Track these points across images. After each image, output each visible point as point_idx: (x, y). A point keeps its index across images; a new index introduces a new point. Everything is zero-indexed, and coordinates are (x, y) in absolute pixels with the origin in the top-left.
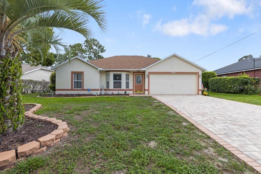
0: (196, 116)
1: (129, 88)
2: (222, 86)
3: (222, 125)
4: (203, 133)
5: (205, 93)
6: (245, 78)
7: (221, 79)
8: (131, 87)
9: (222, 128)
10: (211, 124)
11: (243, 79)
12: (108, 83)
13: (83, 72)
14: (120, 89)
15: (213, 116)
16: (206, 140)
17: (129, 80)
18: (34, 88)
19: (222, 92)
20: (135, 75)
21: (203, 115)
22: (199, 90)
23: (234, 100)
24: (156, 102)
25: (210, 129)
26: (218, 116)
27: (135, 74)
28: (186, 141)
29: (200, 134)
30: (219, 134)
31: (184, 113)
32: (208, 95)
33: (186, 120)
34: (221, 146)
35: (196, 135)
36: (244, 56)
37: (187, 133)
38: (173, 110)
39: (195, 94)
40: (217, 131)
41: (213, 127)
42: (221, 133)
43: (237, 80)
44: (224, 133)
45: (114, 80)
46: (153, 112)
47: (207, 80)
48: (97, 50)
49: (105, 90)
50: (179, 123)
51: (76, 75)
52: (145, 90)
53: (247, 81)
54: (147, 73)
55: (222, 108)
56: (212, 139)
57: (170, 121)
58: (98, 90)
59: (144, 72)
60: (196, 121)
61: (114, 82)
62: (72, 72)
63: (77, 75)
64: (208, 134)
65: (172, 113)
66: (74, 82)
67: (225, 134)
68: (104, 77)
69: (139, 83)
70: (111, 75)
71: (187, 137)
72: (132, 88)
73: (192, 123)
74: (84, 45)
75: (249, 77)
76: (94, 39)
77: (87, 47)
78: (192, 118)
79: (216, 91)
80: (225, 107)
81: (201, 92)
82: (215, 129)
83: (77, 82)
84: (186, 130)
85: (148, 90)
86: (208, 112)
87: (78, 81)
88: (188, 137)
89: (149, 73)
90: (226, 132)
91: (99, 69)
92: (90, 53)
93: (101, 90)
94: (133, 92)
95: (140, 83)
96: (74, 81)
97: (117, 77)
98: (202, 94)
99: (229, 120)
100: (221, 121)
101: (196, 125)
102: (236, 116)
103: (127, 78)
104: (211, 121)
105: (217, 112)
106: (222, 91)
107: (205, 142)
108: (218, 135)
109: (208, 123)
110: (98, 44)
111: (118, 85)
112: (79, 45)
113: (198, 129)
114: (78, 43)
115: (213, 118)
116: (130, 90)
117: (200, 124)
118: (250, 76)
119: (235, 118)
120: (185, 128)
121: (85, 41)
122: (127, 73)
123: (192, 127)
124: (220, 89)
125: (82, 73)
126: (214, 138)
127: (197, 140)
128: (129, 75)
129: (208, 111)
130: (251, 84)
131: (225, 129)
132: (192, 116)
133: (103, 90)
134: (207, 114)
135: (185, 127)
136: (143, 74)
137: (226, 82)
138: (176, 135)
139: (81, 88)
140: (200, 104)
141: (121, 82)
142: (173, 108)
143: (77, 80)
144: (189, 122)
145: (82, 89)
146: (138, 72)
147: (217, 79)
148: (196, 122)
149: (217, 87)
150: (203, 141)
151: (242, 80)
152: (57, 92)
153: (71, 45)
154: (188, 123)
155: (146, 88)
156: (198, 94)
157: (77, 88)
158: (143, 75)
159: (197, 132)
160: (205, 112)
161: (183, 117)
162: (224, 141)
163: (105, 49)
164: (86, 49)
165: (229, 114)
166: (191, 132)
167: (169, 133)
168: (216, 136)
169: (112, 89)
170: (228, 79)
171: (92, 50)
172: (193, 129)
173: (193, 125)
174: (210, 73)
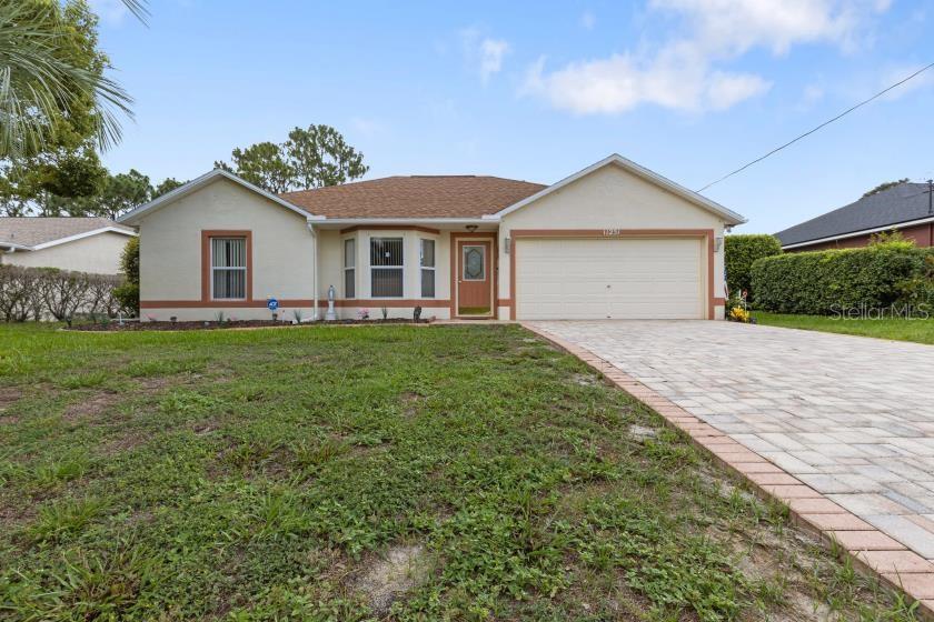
0: (701, 394)
1: (433, 295)
2: (806, 285)
3: (848, 434)
4: (746, 484)
5: (738, 311)
6: (899, 251)
7: (798, 258)
8: (443, 291)
9: (851, 451)
10: (787, 433)
11: (891, 256)
12: (350, 276)
13: (249, 233)
14: (400, 299)
15: (786, 394)
16: (766, 536)
17: (433, 265)
18: (65, 301)
19: (805, 312)
20: (461, 243)
21: (738, 389)
22: (713, 301)
23: (865, 335)
24: (526, 340)
25: (784, 461)
26: (815, 392)
27: (457, 239)
28: (630, 546)
29: (727, 490)
30: (843, 489)
31: (641, 380)
32: (750, 321)
33: (649, 411)
34: (881, 581)
35: (700, 498)
36: (879, 185)
37: (648, 484)
38: (592, 370)
39: (699, 316)
40: (828, 470)
41: (799, 446)
42: (855, 482)
43: (868, 258)
44: (873, 485)
45: (372, 264)
46: (495, 379)
47: (746, 265)
48: (335, 167)
49: (337, 304)
50: (611, 429)
51: (222, 246)
52: (498, 303)
53: (908, 261)
54: (504, 235)
55: (824, 361)
56: (809, 525)
57: (565, 416)
58: (309, 304)
59: (494, 233)
60: (705, 419)
61: (374, 272)
62: (203, 232)
63: (228, 245)
64: (779, 493)
65: (584, 383)
66: (215, 271)
67: (883, 490)
68: (335, 255)
69: (472, 277)
70: (363, 243)
71: (642, 515)
72: (448, 297)
73: (682, 427)
74: (286, 150)
75: (914, 249)
76: (322, 129)
77: (299, 159)
78: (682, 403)
79: (782, 306)
80: (837, 356)
81: (723, 307)
82: (815, 462)
83: (228, 272)
84: (641, 468)
85: (511, 303)
86: (758, 374)
87: (231, 268)
88: (649, 515)
89: (513, 233)
90: (888, 477)
91: (310, 217)
92: (311, 181)
93: (323, 304)
94: (453, 312)
95: (479, 275)
96: (212, 268)
97: (388, 254)
98: (728, 317)
99: (877, 412)
100: (839, 418)
101: (700, 440)
102: (899, 390)
103: (429, 258)
104: (782, 415)
105: (806, 374)
106: (804, 307)
107: (761, 546)
108: (837, 498)
109: (766, 427)
110: (341, 145)
111: (388, 281)
112: (268, 149)
113: (711, 459)
114: (266, 142)
115: (791, 403)
116: (439, 304)
117: (724, 434)
118: (918, 245)
119: (900, 399)
120: (636, 454)
121: (291, 136)
122: (430, 237)
123: (682, 449)
124: (799, 299)
125: (244, 237)
126: (821, 522)
127: (709, 535)
128: (433, 242)
129: (763, 372)
130: (923, 272)
131: (869, 461)
132: (680, 394)
133: (331, 304)
134: (759, 386)
135: (640, 449)
136: (492, 239)
137: (820, 271)
138: (573, 499)
139: (243, 296)
140: (719, 347)
141: (401, 271)
142: (595, 363)
143: (228, 264)
144: (662, 421)
145: (245, 299)
146: (472, 230)
147: (783, 261)
148: (701, 421)
149: (785, 290)
150: (747, 540)
151: (886, 259)
152: (146, 315)
153: (239, 151)
154: (659, 430)
155: (504, 294)
156: (711, 317)
157: (228, 296)
158: (489, 242)
159: (709, 480)
160: (746, 377)
161: (634, 400)
162: (894, 545)
163: (364, 163)
164: (294, 163)
165: (863, 381)
166: (672, 477)
167: (534, 485)
168: (827, 506)
169: (365, 298)
170: (829, 257)
171: (317, 170)
172: (685, 461)
173: (683, 437)
174: (755, 240)
